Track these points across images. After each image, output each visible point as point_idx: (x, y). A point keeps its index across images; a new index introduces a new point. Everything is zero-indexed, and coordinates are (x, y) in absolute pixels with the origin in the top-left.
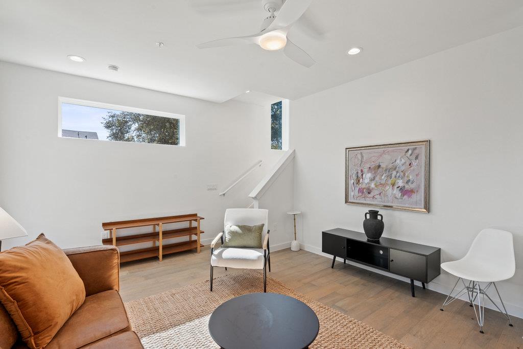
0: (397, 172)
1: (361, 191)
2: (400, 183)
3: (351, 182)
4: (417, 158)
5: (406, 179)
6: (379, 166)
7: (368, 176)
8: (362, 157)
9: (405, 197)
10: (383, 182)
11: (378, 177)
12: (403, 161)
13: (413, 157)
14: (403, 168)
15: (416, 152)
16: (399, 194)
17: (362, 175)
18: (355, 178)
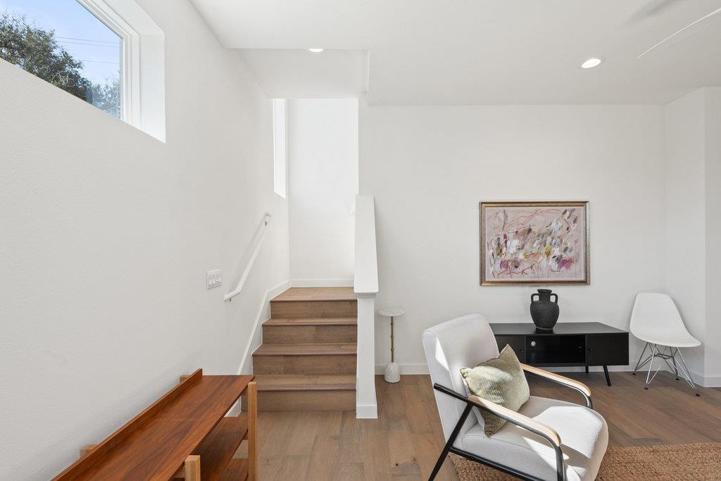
0: (553, 239)
1: (504, 264)
2: (557, 252)
3: (489, 253)
4: (575, 221)
5: (563, 247)
6: (530, 230)
7: (514, 244)
8: (506, 217)
9: (563, 268)
10: (535, 251)
11: (528, 244)
12: (560, 224)
13: (571, 220)
14: (559, 233)
15: (575, 214)
16: (554, 265)
17: (506, 242)
18: (496, 246)
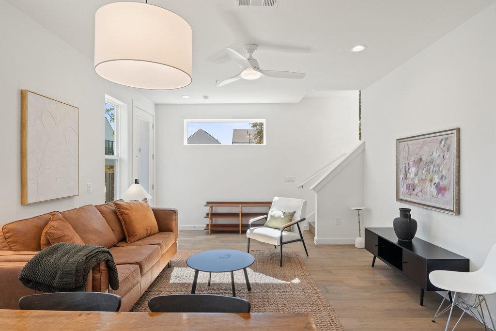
0: (434, 166)
1: (408, 187)
2: (436, 179)
3: (401, 176)
4: (448, 150)
5: (440, 174)
6: (421, 159)
7: (413, 170)
8: (409, 149)
9: (440, 195)
10: (424, 178)
11: (420, 172)
12: (438, 153)
13: (445, 149)
14: (438, 162)
15: (448, 142)
16: (435, 192)
17: (409, 168)
18: (404, 172)
